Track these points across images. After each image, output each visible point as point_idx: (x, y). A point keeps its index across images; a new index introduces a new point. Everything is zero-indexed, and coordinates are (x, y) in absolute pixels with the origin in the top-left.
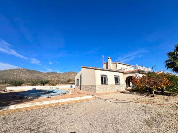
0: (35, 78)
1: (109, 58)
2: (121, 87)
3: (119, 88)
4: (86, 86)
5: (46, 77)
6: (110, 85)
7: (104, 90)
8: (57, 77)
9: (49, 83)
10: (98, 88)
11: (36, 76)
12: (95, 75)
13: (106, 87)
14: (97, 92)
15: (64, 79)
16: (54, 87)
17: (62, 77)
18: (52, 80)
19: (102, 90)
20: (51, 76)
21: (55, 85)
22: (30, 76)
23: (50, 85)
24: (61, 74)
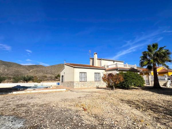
0: (12, 73)
1: (95, 54)
2: (102, 84)
3: (99, 84)
4: (68, 82)
5: (28, 72)
6: (88, 82)
7: (82, 86)
8: (42, 71)
9: (33, 80)
10: (76, 84)
11: (14, 70)
12: (74, 72)
13: (84, 83)
14: (75, 87)
15: (52, 74)
16: (39, 84)
17: (49, 71)
18: (36, 77)
19: (80, 86)
20: (34, 70)
21: (40, 82)
22: (6, 70)
23: (34, 82)
24: (48, 67)
